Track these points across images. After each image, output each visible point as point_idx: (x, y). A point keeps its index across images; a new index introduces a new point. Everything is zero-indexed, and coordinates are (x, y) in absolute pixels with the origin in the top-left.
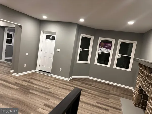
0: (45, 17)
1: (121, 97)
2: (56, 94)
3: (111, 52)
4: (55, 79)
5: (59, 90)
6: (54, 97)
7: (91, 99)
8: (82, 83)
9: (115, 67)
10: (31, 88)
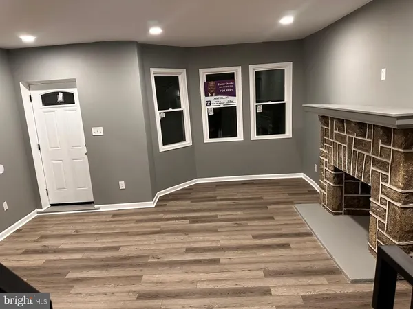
0: (28, 39)
1: (292, 203)
2: (148, 256)
3: (237, 101)
4: (115, 214)
5: (146, 240)
6: (149, 266)
7: (236, 233)
8: (192, 202)
9: (254, 136)
10: (67, 268)
